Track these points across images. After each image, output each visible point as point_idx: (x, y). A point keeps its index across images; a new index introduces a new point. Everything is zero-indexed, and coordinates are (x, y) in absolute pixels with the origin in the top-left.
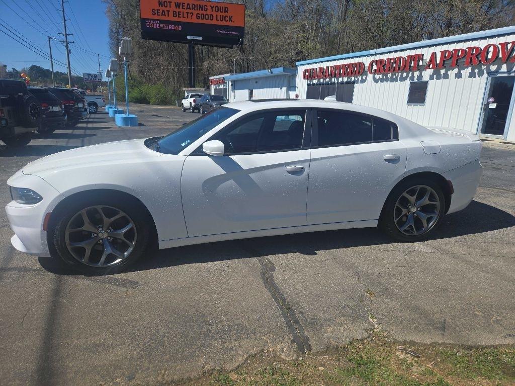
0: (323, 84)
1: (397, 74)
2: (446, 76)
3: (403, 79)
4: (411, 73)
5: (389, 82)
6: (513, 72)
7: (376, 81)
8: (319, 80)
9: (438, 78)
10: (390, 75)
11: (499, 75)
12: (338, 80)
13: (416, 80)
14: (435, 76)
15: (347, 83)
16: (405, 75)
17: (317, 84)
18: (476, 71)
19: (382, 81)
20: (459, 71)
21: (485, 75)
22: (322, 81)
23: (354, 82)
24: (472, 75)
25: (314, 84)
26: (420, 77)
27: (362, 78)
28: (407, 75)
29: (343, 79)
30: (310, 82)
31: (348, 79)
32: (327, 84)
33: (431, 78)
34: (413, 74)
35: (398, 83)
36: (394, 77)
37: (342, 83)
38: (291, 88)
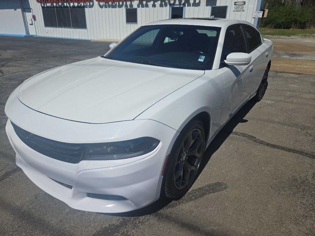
0: (56, 7)
1: (115, 3)
2: (147, 6)
3: (120, 6)
4: (125, 2)
5: (111, 8)
6: (182, 5)
7: (101, 7)
8: (52, 4)
9: (143, 6)
10: (110, 3)
11: (175, 6)
12: (70, 5)
13: (129, 7)
14: (140, 5)
15: (78, 7)
16: (121, 3)
17: (51, 7)
18: (163, 3)
19: (106, 7)
20: (154, 3)
21: (168, 6)
22: (55, 4)
23: (84, 7)
24: (161, 6)
25: (48, 7)
26: (131, 5)
27: (90, 4)
28: (123, 4)
29: (74, 4)
30: (44, 5)
31: (78, 4)
32: (60, 7)
33: (138, 6)
34: (126, 3)
35: (117, 9)
36: (114, 4)
37: (74, 7)
38: (26, 10)
